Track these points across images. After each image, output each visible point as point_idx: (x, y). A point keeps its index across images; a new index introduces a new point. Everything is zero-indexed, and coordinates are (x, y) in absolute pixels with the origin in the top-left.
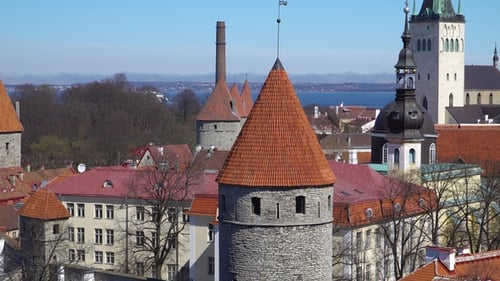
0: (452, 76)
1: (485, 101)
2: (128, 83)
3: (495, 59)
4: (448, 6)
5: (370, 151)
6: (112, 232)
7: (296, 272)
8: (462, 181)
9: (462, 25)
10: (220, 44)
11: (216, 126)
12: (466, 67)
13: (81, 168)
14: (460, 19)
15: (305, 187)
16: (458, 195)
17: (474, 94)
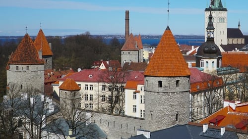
0: (222, 32)
1: (235, 43)
2: (91, 35)
3: (239, 26)
4: (220, 4)
5: (195, 62)
6: (92, 96)
7: (176, 110)
8: (235, 74)
9: (226, 12)
10: (127, 19)
11: (129, 53)
12: (228, 29)
13: (79, 70)
14: (225, 10)
15: (179, 77)
16: (233, 80)
17: (231, 40)
